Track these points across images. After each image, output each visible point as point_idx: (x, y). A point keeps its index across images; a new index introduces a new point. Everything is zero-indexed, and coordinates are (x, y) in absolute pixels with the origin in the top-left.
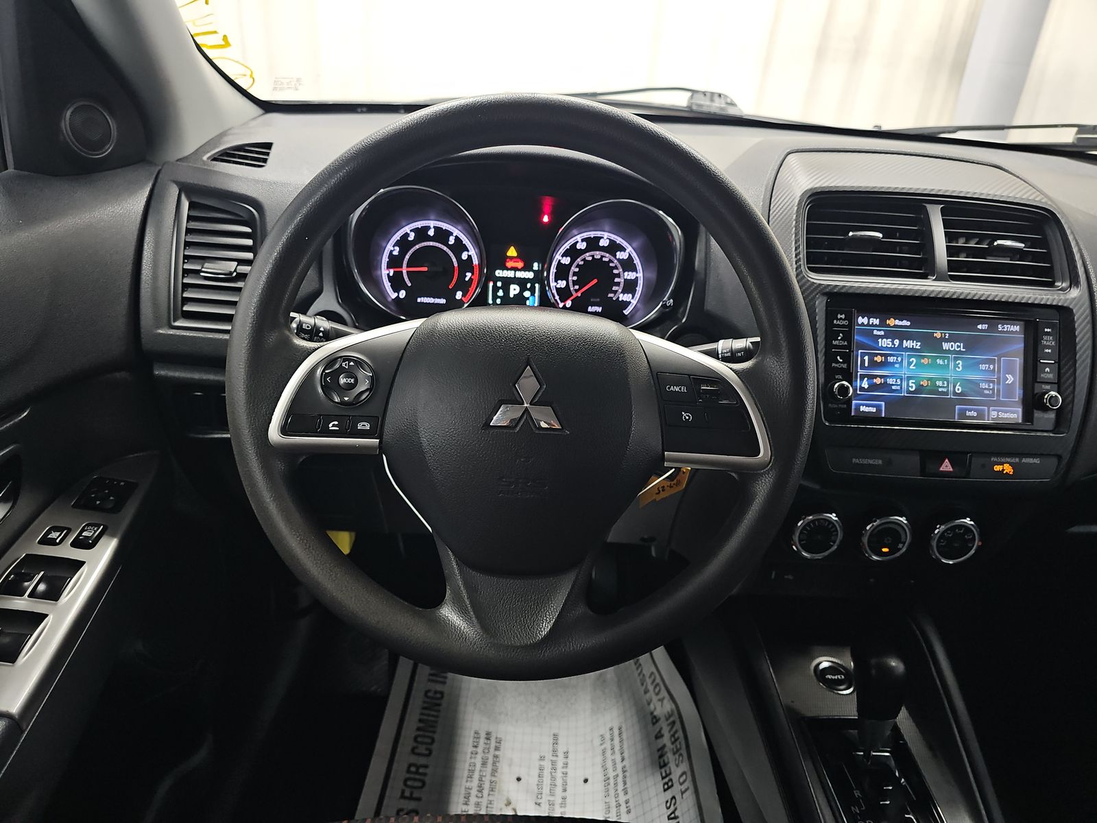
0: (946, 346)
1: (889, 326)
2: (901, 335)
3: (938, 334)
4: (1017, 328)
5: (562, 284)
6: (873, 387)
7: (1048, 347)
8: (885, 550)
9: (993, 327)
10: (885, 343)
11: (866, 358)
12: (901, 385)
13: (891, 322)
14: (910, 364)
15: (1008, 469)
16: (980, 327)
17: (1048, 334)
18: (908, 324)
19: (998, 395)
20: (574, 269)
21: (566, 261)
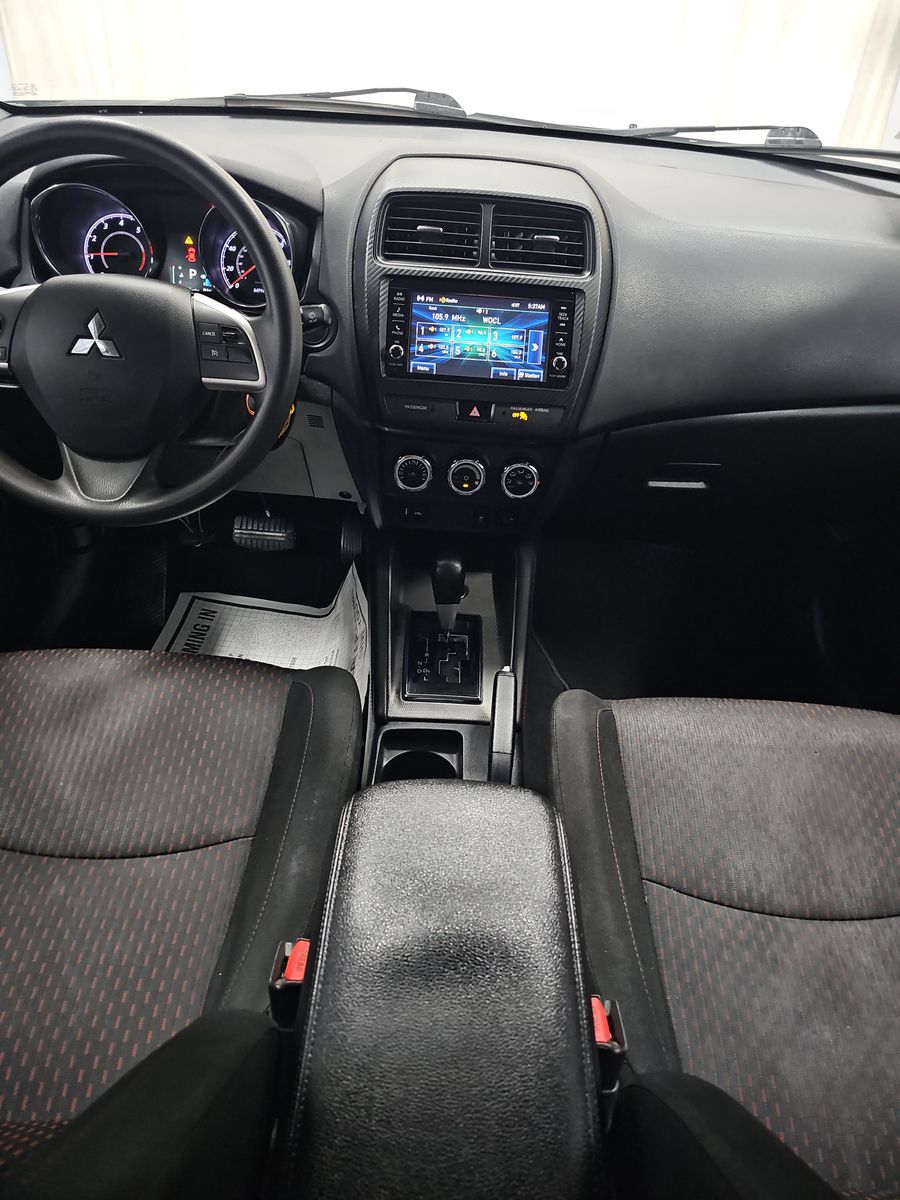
0: (485, 320)
1: (441, 303)
2: (451, 311)
3: (479, 311)
4: (543, 307)
5: (231, 269)
6: (427, 351)
7: (563, 322)
8: (466, 486)
9: (524, 306)
10: (438, 316)
11: (423, 328)
12: (449, 350)
13: (443, 300)
14: (456, 333)
15: (524, 416)
16: (513, 305)
17: (563, 311)
18: (456, 301)
19: (525, 360)
20: (240, 256)
21: (233, 249)
